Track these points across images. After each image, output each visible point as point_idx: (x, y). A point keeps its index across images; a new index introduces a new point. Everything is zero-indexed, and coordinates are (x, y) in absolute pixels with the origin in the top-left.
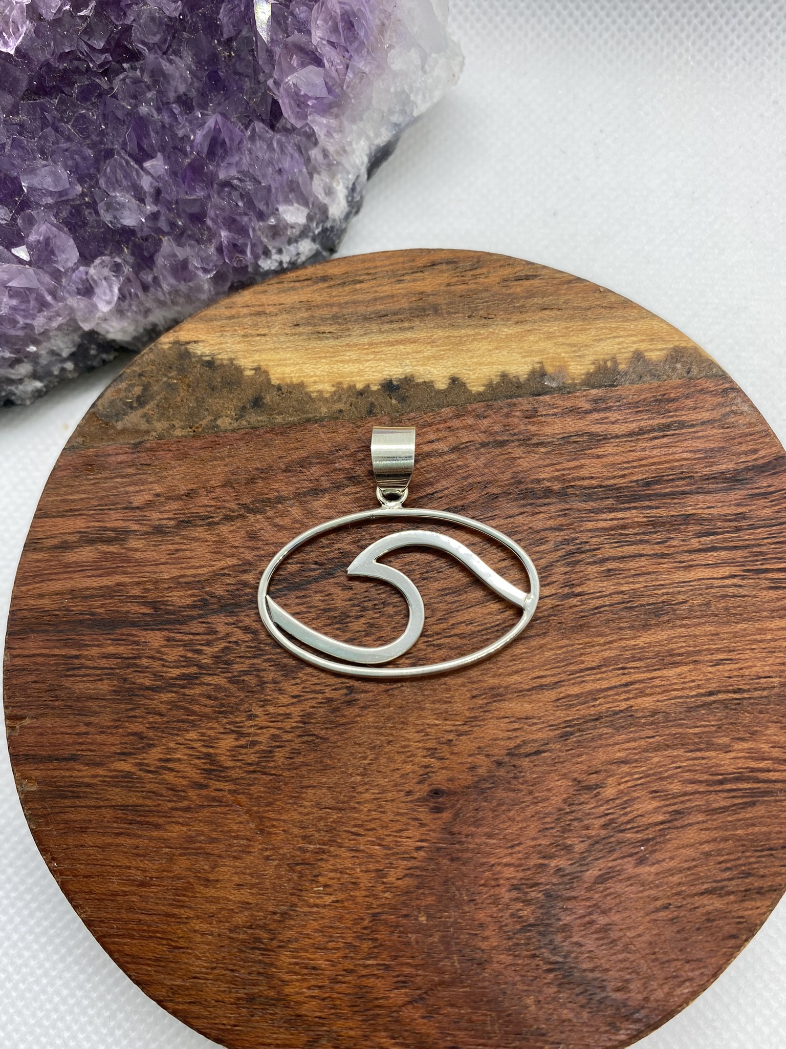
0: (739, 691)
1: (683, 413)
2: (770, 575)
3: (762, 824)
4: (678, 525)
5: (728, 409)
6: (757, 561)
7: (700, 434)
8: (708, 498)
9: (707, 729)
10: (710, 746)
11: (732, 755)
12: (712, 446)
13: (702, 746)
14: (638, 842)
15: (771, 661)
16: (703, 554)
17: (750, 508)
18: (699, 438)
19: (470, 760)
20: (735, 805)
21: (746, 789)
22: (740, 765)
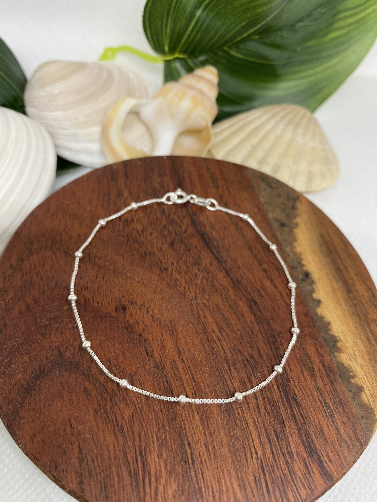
0: (193, 462)
1: (339, 417)
2: (262, 476)
3: (119, 482)
4: (277, 418)
5: (349, 442)
6: (269, 467)
7: (330, 427)
8: (297, 435)
9: (170, 443)
10: (161, 446)
11: (157, 460)
12: (326, 435)
13: (160, 441)
14: (106, 409)
15: (213, 481)
16: (265, 434)
17: (297, 461)
18: (328, 427)
19: (141, 322)
20: (129, 463)
21: (138, 470)
22: (151, 465)
